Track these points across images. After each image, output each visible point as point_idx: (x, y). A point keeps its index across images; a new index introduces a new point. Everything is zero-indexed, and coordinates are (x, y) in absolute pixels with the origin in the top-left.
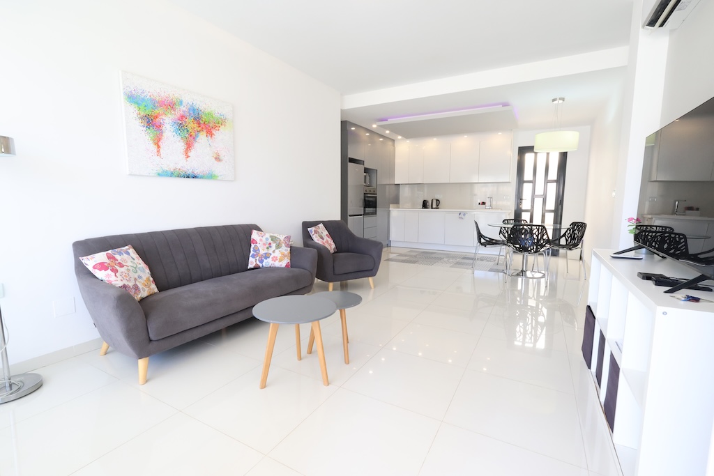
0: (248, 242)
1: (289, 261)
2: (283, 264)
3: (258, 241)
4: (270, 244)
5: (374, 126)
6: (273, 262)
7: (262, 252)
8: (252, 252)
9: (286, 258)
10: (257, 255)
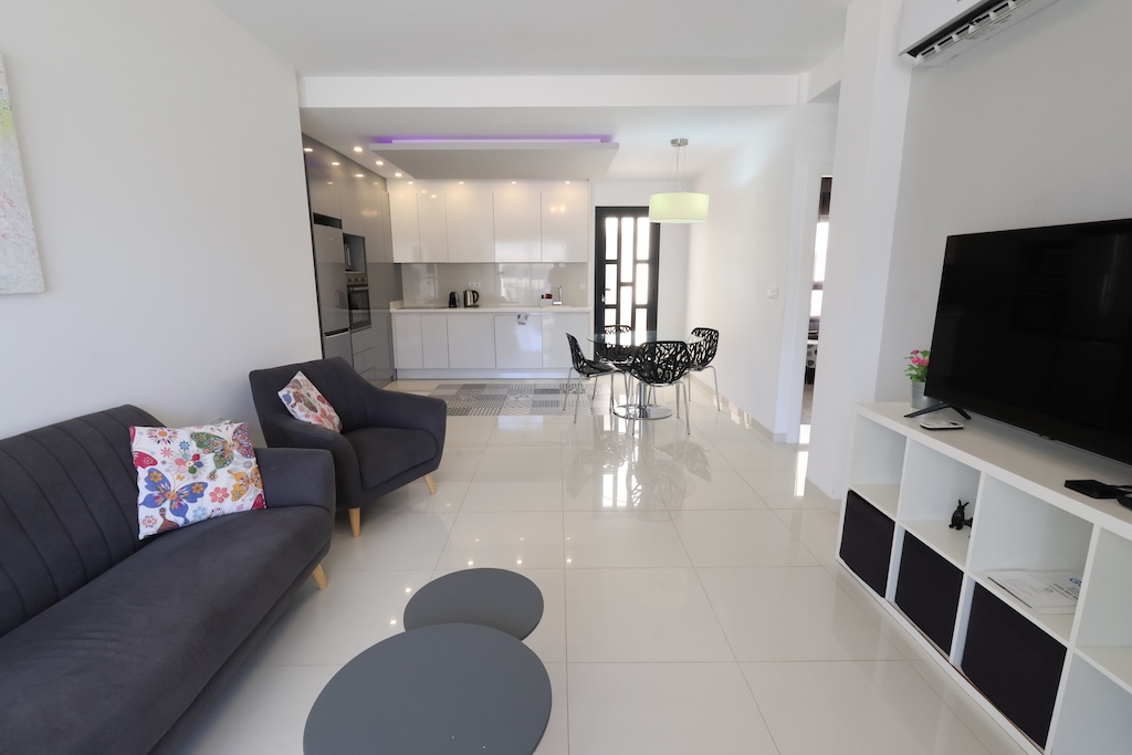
0: (126, 465)
1: (260, 491)
2: (247, 502)
3: (159, 457)
4: (197, 457)
5: (358, 149)
6: (217, 504)
7: (176, 485)
8: (144, 493)
9: (251, 486)
10: (164, 494)
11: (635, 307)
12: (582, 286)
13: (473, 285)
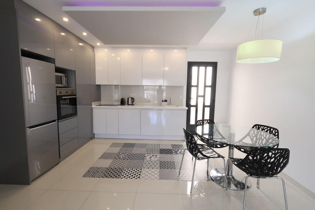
11: (204, 106)
12: (181, 97)
13: (132, 95)
